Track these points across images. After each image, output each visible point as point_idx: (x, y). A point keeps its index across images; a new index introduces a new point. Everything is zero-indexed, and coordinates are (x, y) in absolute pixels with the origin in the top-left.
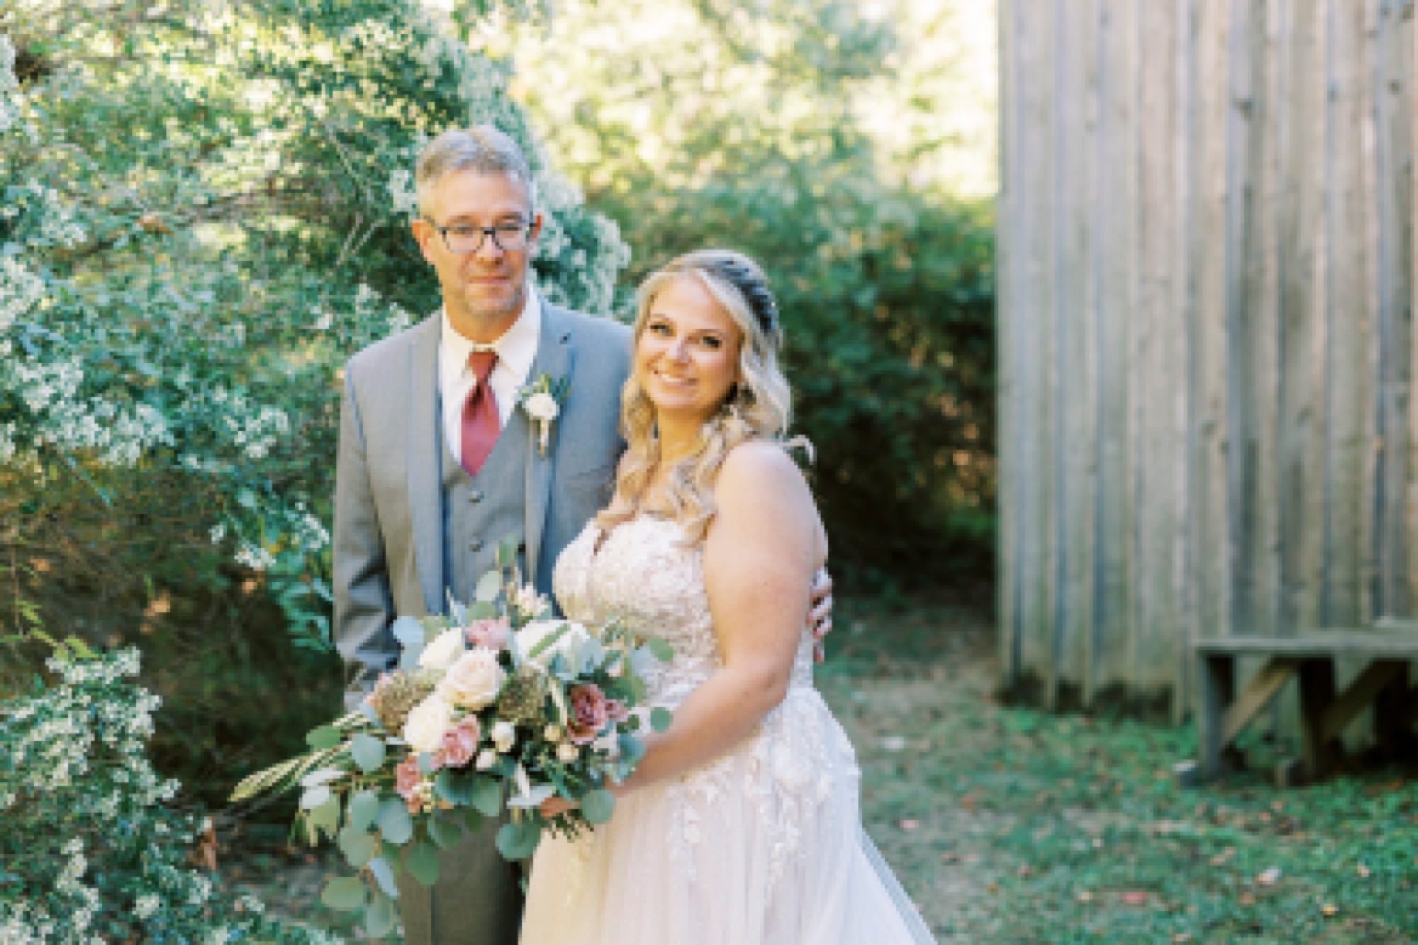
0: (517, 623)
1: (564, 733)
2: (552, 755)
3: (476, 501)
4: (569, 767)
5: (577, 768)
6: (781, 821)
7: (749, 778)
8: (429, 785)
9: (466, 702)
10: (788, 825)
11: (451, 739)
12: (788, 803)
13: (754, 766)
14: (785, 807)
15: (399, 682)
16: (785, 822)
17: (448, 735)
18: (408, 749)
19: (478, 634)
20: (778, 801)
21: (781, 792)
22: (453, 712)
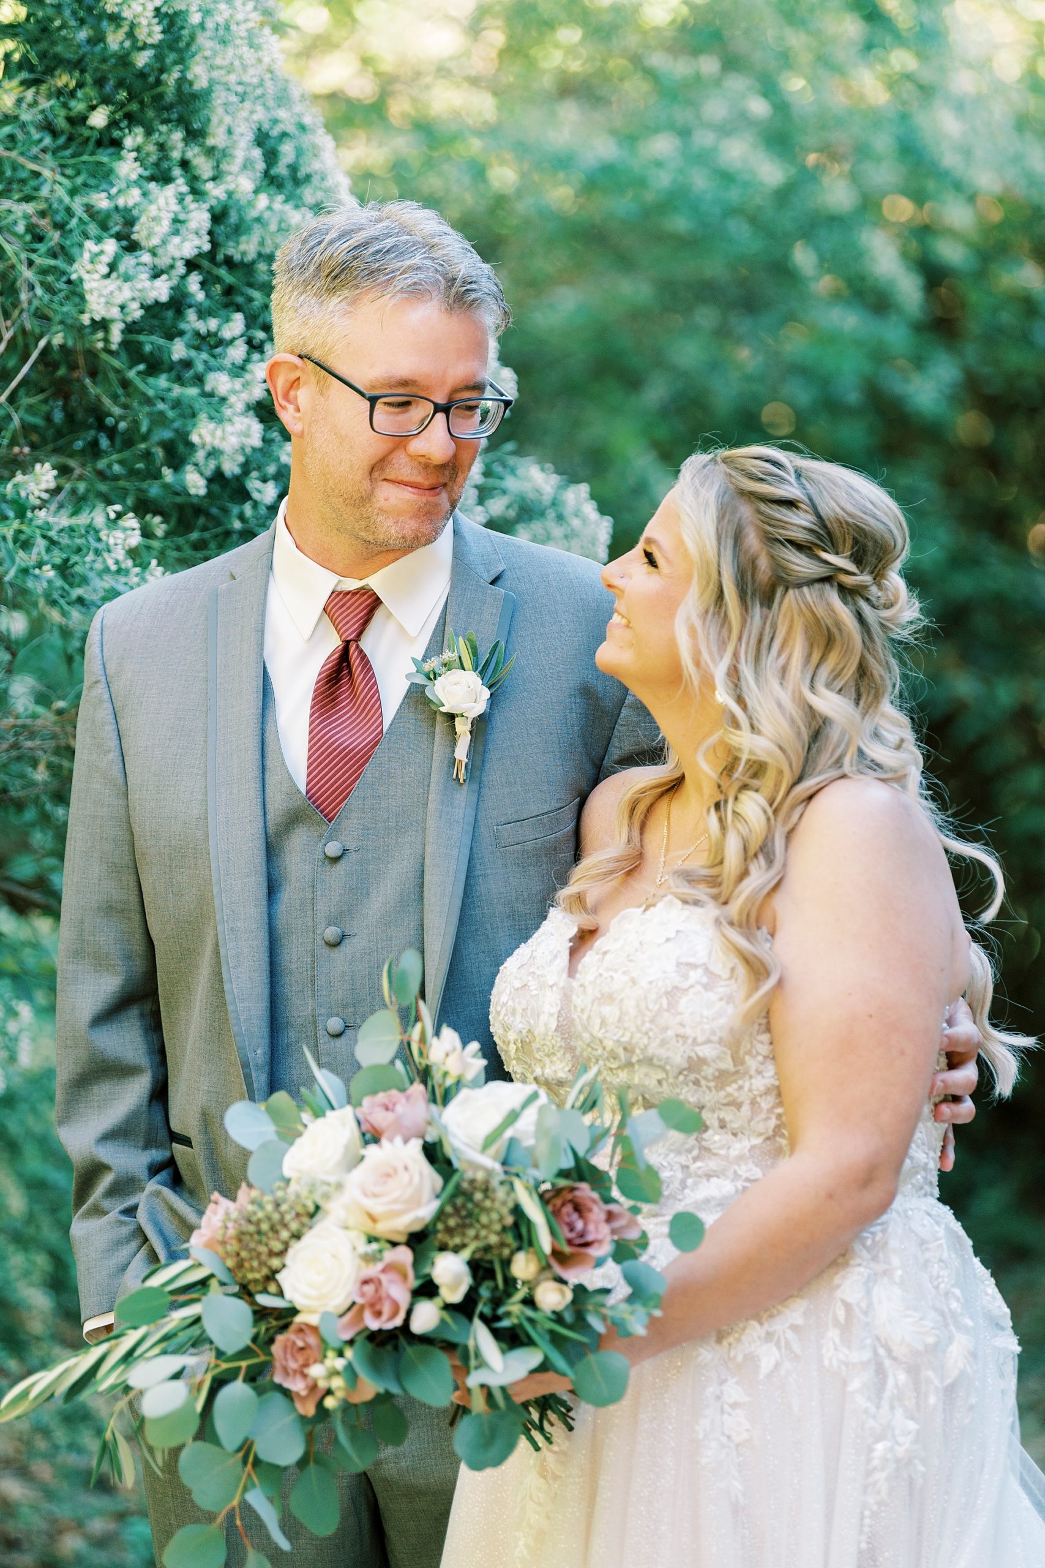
0: (442, 1097)
1: (546, 1267)
2: (529, 1302)
3: (335, 860)
4: (558, 1318)
5: (568, 1317)
6: (885, 1404)
7: (833, 1334)
8: (339, 1364)
9: (383, 1228)
10: (899, 1412)
11: (369, 1289)
12: (898, 1377)
13: (841, 1314)
14: (890, 1382)
15: (261, 1206)
16: (892, 1408)
17: (366, 1282)
18: (293, 1311)
19: (381, 1119)
20: (881, 1372)
21: (887, 1363)
22: (364, 1248)
